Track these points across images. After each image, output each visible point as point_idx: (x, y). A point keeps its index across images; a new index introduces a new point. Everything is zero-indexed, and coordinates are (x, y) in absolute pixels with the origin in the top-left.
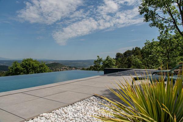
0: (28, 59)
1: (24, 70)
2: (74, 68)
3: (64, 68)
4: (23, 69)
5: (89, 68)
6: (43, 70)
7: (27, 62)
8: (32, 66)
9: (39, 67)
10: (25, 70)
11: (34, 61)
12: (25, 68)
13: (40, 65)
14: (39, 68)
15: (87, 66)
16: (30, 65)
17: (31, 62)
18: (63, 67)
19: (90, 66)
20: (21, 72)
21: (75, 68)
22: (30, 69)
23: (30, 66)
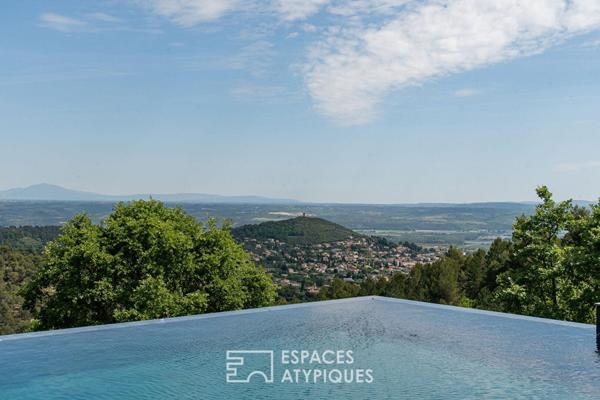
0: (140, 205)
1: (114, 263)
2: (401, 249)
3: (349, 244)
4: (109, 258)
5: (487, 249)
6: (214, 266)
7: (131, 222)
8: (159, 244)
9: (197, 249)
10: (119, 267)
11: (173, 219)
12: (117, 257)
13: (198, 236)
14: (191, 256)
15: (474, 238)
16: (148, 235)
17: (154, 220)
18: (346, 239)
19: (495, 238)
20: (99, 278)
21: (406, 245)
22: (145, 261)
23: (146, 246)
